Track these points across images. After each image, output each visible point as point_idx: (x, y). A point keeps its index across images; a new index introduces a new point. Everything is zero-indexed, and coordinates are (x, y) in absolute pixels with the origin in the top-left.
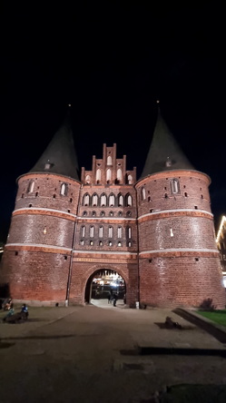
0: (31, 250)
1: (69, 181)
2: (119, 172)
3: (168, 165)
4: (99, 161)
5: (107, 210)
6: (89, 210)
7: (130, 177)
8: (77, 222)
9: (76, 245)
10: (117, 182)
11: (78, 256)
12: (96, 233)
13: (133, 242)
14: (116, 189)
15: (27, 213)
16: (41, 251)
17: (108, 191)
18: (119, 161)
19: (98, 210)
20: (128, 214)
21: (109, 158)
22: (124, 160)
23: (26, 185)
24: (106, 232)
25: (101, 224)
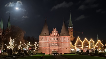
0: (44, 48)
1: (48, 37)
2: (56, 34)
3: (64, 34)
4: (53, 32)
5: (55, 41)
6: (52, 41)
7: (58, 35)
8: (50, 43)
9: (50, 46)
10: (56, 36)
11: (51, 48)
12: (53, 44)
13: (59, 46)
14: (56, 37)
15: (43, 42)
16: (46, 48)
17: (55, 37)
18: (56, 32)
19: (53, 41)
20: (58, 41)
21: (55, 31)
22: (57, 31)
23: (42, 38)
24: (54, 44)
25: (54, 43)
